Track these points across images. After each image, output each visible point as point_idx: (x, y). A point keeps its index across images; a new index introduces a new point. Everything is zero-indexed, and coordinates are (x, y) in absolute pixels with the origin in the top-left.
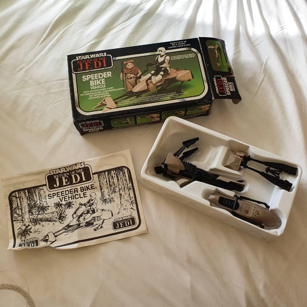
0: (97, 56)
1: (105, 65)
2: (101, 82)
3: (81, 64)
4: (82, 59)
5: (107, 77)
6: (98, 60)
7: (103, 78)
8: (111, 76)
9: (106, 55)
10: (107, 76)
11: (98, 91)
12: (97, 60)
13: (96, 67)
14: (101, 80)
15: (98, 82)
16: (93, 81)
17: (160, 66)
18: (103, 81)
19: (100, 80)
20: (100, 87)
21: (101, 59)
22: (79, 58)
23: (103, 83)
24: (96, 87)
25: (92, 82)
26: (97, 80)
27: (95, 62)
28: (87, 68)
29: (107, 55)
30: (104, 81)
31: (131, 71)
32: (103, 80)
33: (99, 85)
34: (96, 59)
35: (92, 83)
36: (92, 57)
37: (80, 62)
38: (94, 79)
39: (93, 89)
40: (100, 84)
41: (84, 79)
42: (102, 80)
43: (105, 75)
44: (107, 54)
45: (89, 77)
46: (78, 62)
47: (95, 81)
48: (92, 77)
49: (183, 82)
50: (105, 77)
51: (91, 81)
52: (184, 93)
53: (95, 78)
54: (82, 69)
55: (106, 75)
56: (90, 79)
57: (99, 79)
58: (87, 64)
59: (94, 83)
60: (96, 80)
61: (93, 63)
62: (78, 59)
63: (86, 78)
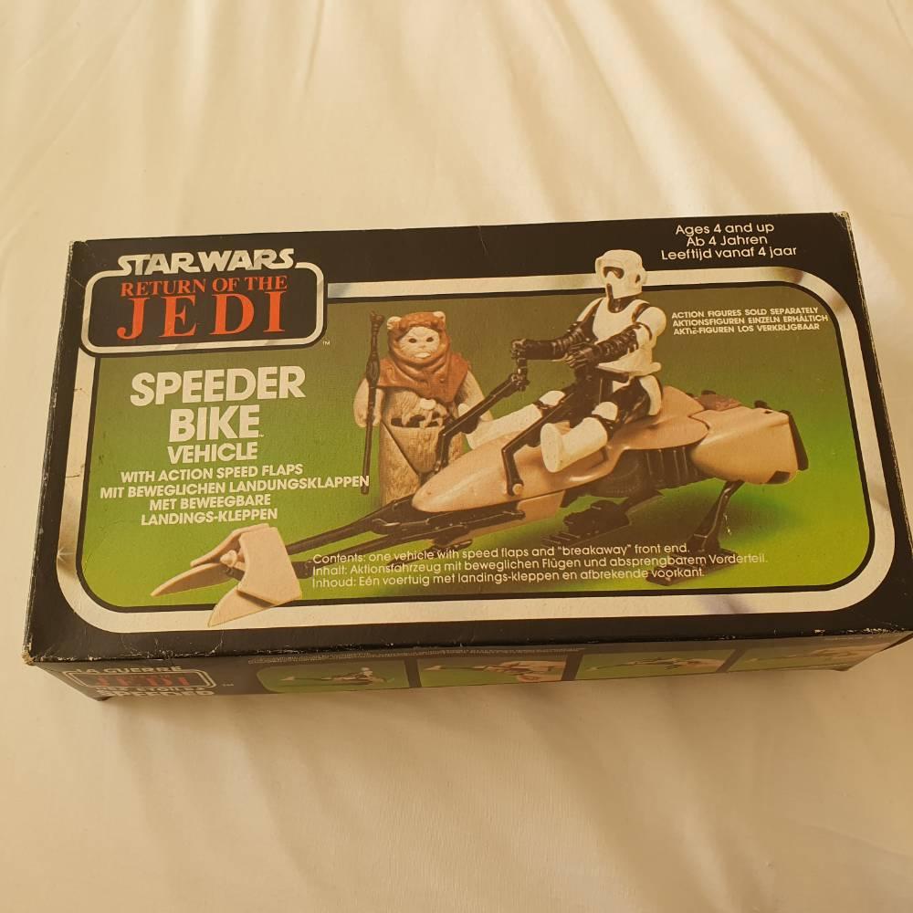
0: (240, 265)
1: (274, 325)
2: (235, 423)
3: (139, 305)
4: (149, 272)
5: (273, 395)
6: (241, 288)
7: (253, 399)
8: (299, 394)
9: (288, 263)
10: (276, 389)
11: (208, 480)
12: (236, 290)
13: (220, 327)
14: (238, 412)
15: (220, 423)
16: (189, 414)
17: (602, 365)
18: (246, 421)
19: (231, 410)
20: (226, 452)
21: (256, 284)
22: (132, 263)
23: (245, 433)
24: (203, 449)
25: (182, 419)
26: (215, 411)
27: (221, 301)
28: (169, 330)
29: (300, 265)
30: (256, 421)
31: (426, 378)
32: (252, 415)
33: (222, 439)
34: (230, 284)
35: (182, 425)
36: (207, 269)
37: (134, 290)
38: (197, 399)
39: (180, 465)
40: (230, 434)
41: (142, 396)
42: (245, 410)
43: (264, 382)
44: (296, 258)
45: (169, 383)
46: (125, 290)
47: (202, 411)
48: (189, 387)
49: (739, 483)
50: (263, 394)
51: (175, 413)
52: (742, 559)
53: (201, 392)
54: (136, 332)
55: (273, 382)
56: (175, 400)
57: (223, 406)
58: (171, 302)
59: (195, 423)
60: (208, 405)
61: (207, 301)
62: (127, 271)
63: (153, 386)
